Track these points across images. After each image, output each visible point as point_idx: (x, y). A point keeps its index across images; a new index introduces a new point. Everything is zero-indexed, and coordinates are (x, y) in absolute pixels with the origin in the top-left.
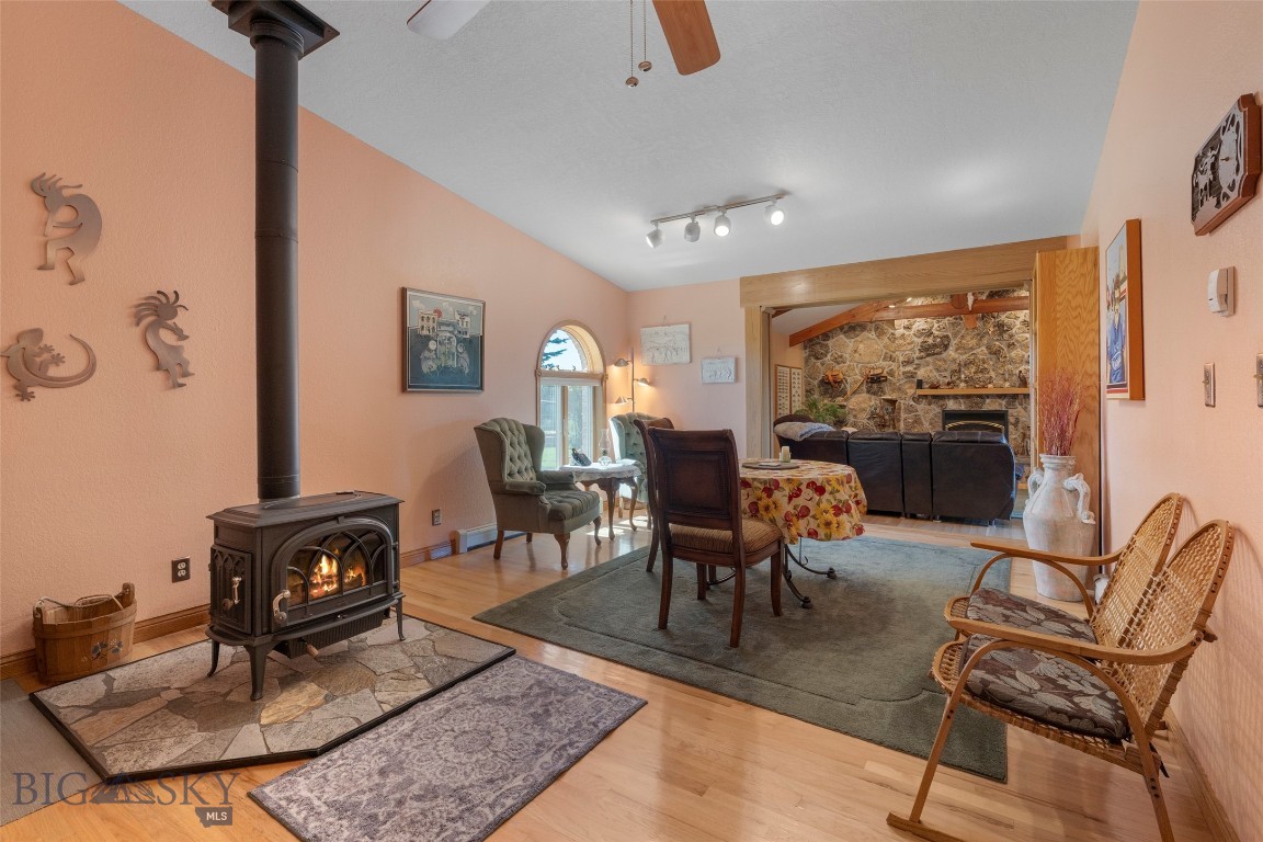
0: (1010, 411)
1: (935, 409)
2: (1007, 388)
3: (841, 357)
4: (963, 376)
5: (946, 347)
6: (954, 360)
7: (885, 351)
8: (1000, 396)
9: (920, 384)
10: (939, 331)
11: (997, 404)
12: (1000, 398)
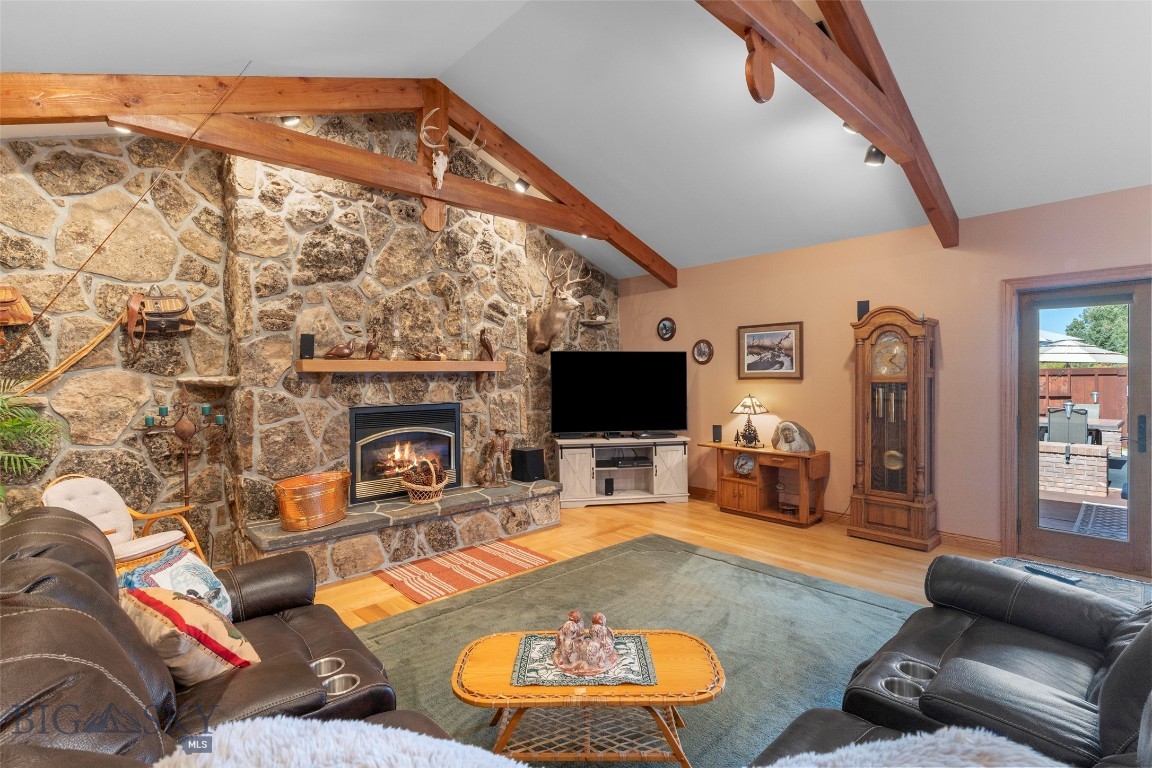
0: (466, 404)
1: (336, 409)
2: (465, 359)
4: (397, 333)
5: (360, 265)
6: (375, 297)
7: (183, 253)
8: (451, 376)
9: (307, 346)
10: (346, 225)
11: (446, 391)
12: (450, 380)
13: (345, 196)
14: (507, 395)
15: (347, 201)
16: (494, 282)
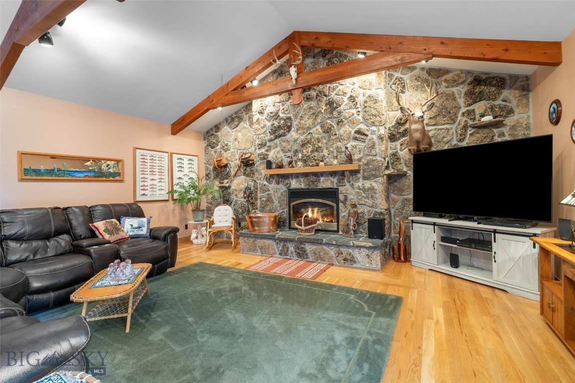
0: (340, 188)
2: (336, 164)
3: (227, 145)
4: (300, 155)
5: (289, 128)
6: (296, 141)
8: (333, 174)
9: (269, 165)
10: (284, 113)
11: (330, 181)
12: (332, 176)
13: (283, 101)
14: (367, 184)
15: (284, 103)
16: (360, 117)
